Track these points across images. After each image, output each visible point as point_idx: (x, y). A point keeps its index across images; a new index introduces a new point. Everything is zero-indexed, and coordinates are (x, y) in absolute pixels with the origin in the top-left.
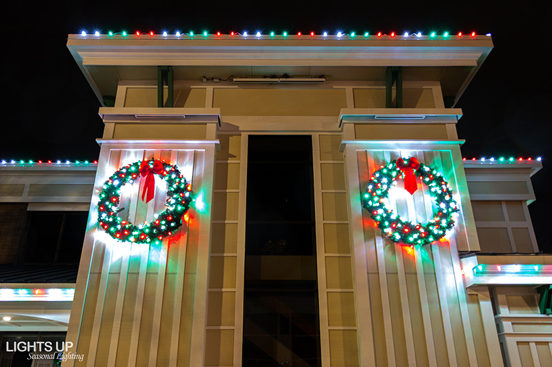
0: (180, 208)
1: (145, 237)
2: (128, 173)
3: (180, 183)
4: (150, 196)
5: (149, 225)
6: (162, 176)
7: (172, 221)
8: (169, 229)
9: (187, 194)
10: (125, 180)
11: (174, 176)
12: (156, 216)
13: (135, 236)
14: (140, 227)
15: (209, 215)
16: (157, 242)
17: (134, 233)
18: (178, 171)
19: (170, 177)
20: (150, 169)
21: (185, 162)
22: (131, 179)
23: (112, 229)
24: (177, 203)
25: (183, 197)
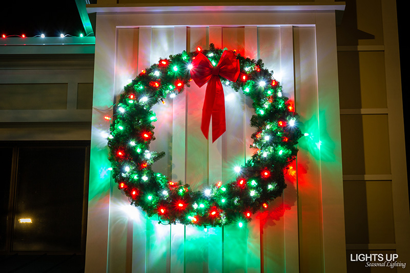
0: (281, 152)
1: (218, 215)
2: (167, 79)
3: (275, 97)
4: (220, 129)
5: (224, 189)
6: (238, 85)
7: (269, 180)
8: (265, 196)
9: (292, 123)
10: (161, 94)
11: (262, 84)
12: (237, 169)
13: (198, 211)
14: (208, 193)
15: (338, 164)
16: (241, 224)
17: (195, 206)
18: (266, 71)
19: (254, 86)
20: (212, 69)
21: (275, 52)
22: (173, 91)
23: (150, 198)
24: (275, 142)
25: (285, 128)
